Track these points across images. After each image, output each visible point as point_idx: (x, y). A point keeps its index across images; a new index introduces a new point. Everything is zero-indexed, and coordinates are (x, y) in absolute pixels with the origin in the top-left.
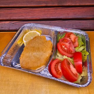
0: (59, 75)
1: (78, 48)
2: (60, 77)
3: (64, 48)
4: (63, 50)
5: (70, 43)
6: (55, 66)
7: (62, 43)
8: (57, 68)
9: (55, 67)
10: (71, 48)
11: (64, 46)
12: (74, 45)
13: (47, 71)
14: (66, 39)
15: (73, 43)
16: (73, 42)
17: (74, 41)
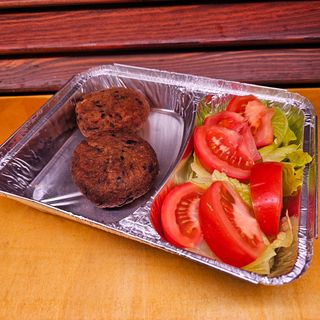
0: (186, 239)
1: (270, 148)
2: (192, 245)
3: (218, 147)
4: (213, 152)
5: (241, 132)
6: (179, 205)
7: (213, 128)
8: (186, 212)
9: (177, 211)
10: (243, 149)
11: (217, 138)
12: (256, 139)
13: (144, 220)
14: (229, 118)
15: (255, 131)
16: (253, 128)
17: (257, 126)
